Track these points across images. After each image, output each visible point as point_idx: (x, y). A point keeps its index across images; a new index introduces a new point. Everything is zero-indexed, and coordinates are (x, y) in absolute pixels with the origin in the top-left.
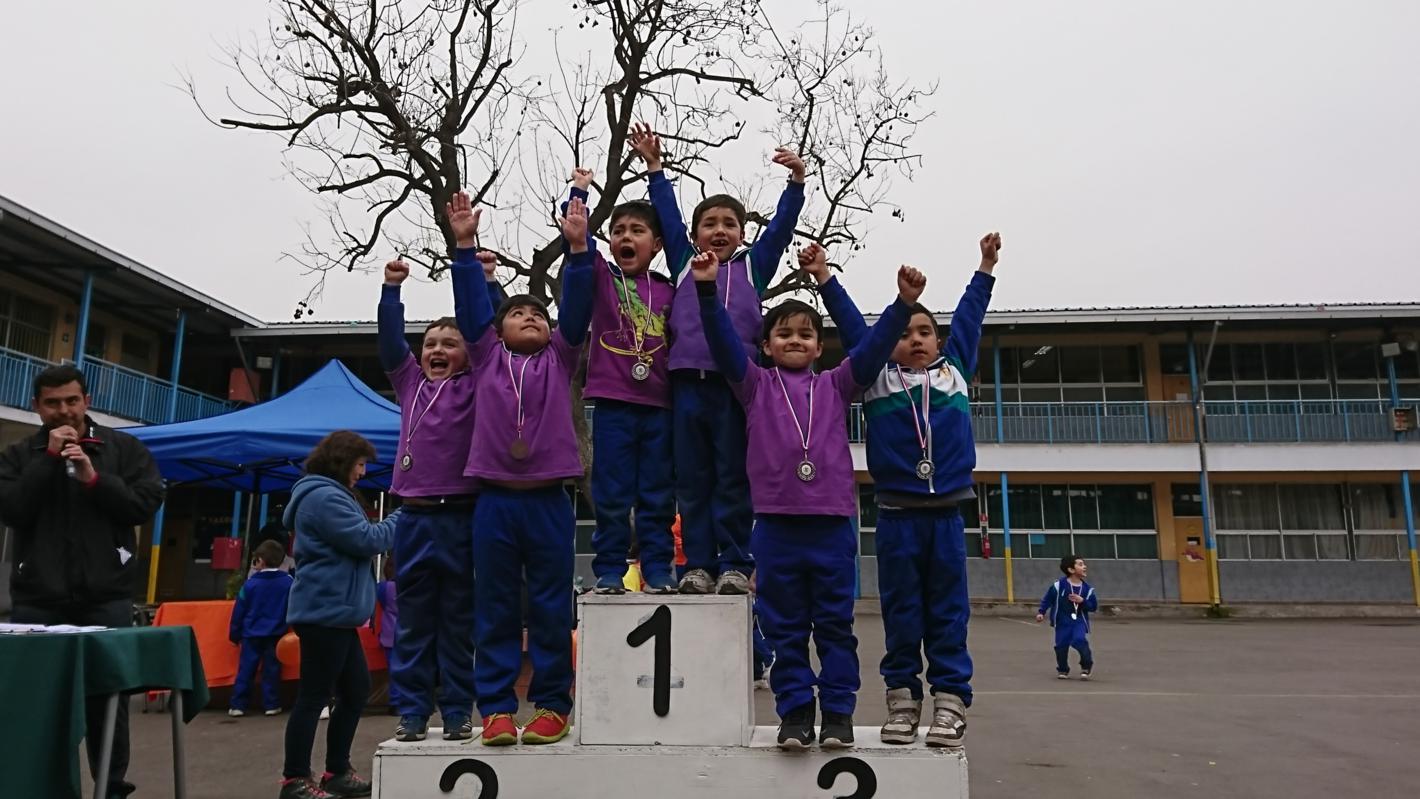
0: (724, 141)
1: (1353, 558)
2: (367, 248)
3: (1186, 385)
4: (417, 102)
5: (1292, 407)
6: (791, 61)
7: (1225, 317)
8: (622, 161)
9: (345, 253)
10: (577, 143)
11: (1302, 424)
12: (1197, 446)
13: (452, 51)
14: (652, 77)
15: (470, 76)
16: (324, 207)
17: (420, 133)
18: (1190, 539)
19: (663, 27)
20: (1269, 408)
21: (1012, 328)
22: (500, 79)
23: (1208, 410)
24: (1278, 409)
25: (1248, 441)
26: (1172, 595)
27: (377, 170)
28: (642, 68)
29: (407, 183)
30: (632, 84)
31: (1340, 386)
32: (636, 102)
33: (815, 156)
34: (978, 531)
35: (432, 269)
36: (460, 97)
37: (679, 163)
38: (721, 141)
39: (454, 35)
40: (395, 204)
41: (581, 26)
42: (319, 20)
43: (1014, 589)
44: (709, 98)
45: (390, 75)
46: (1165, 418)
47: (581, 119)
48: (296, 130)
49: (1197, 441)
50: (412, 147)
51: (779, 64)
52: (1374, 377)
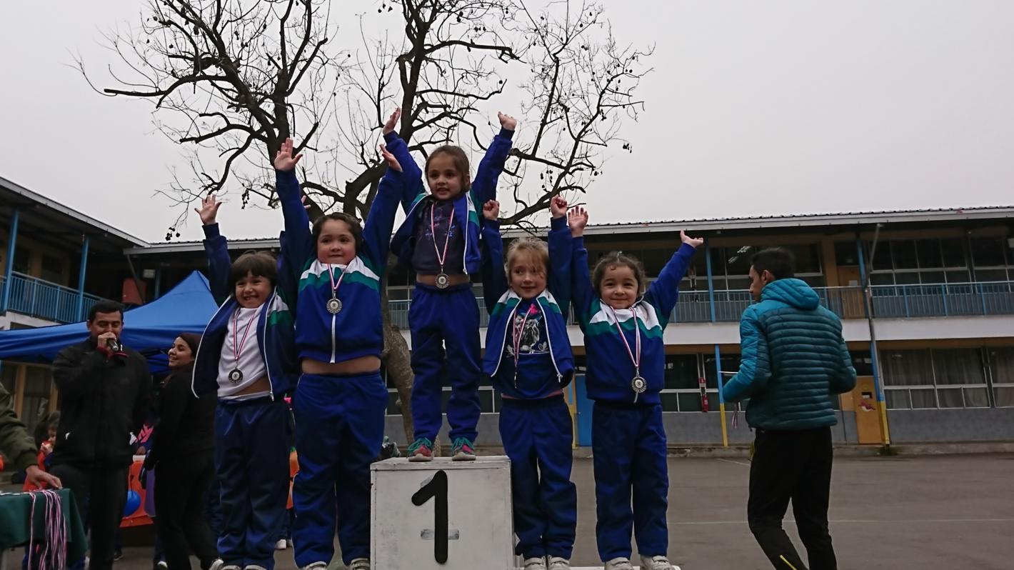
0: (490, 95)
1: (993, 406)
2: (220, 185)
3: (855, 273)
4: (255, 72)
5: (940, 290)
6: (541, 32)
7: (884, 221)
8: (412, 112)
9: (203, 188)
10: (379, 100)
11: (948, 302)
12: (868, 320)
13: (282, 33)
14: (433, 48)
15: (296, 51)
16: (186, 155)
17: (259, 96)
18: (864, 394)
19: (442, 10)
20: (922, 291)
21: (719, 233)
22: (319, 53)
23: (874, 294)
24: (929, 290)
25: (906, 316)
26: (851, 439)
27: (225, 125)
28: (426, 41)
29: (248, 134)
30: (419, 54)
31: (977, 271)
32: (422, 67)
33: (562, 105)
34: (698, 391)
35: (271, 199)
36: (289, 68)
37: (457, 113)
38: (488, 95)
39: (283, 21)
40: (241, 151)
41: (380, 11)
42: (177, 11)
43: (728, 436)
44: (478, 63)
45: (233, 51)
46: (841, 299)
47: (381, 82)
48: (162, 96)
49: (867, 317)
50: (251, 107)
51: (532, 35)
52: (1003, 264)
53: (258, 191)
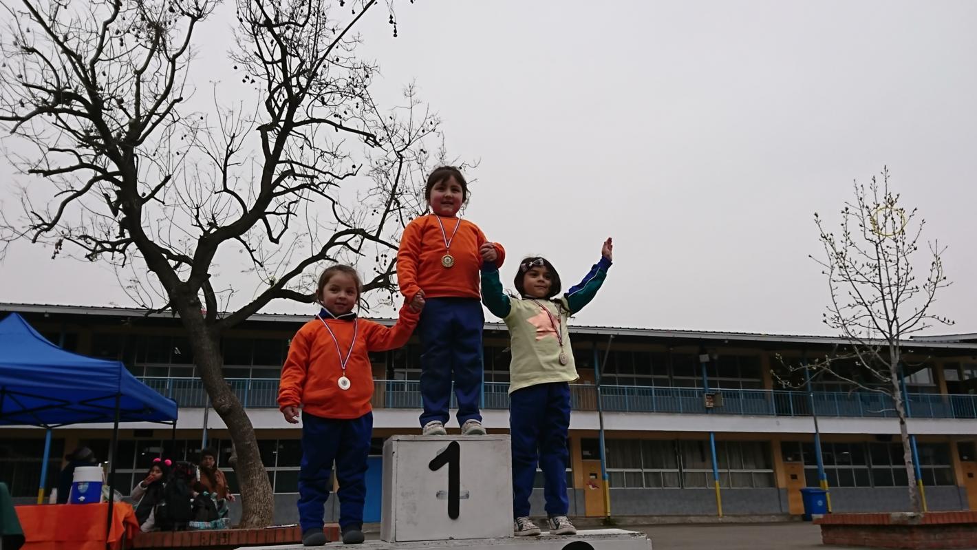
2: (51, 226)
3: (590, 375)
5: (648, 391)
7: (616, 333)
8: (274, 179)
9: (30, 228)
10: (226, 165)
11: (656, 402)
12: (598, 412)
13: (138, 86)
14: (300, 123)
15: (150, 107)
18: (591, 475)
20: (637, 391)
22: (172, 110)
23: (604, 392)
24: (640, 392)
25: (627, 411)
26: (581, 512)
27: (78, 163)
29: (96, 175)
31: (675, 380)
32: (288, 140)
35: (93, 251)
36: (142, 120)
38: (343, 175)
39: (140, 73)
40: (78, 194)
46: (579, 395)
47: (230, 148)
48: (18, 122)
52: (693, 375)
53: (77, 241)
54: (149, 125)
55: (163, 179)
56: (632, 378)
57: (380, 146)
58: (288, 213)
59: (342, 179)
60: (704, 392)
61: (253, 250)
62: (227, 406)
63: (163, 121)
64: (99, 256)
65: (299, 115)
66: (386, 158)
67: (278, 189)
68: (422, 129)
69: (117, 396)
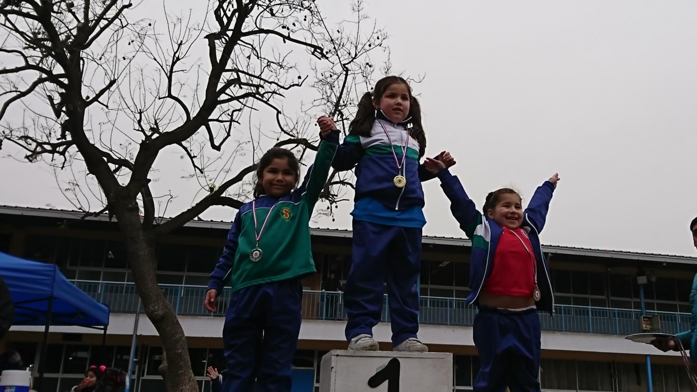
0: (291, 86)
5: (584, 312)
7: (554, 251)
10: (171, 72)
22: (121, 16)
24: (576, 311)
25: (563, 331)
27: (24, 64)
29: (43, 76)
31: (612, 300)
36: (92, 22)
38: (288, 86)
40: (23, 94)
47: (177, 55)
52: (631, 297)
53: (17, 141)
54: (97, 29)
55: (108, 82)
56: (570, 298)
57: (327, 58)
58: (232, 121)
59: (287, 89)
60: (641, 314)
61: (194, 157)
62: (160, 313)
63: (111, 26)
64: (39, 158)
65: (248, 25)
66: (332, 71)
67: (223, 97)
68: (369, 43)
69: (50, 298)
